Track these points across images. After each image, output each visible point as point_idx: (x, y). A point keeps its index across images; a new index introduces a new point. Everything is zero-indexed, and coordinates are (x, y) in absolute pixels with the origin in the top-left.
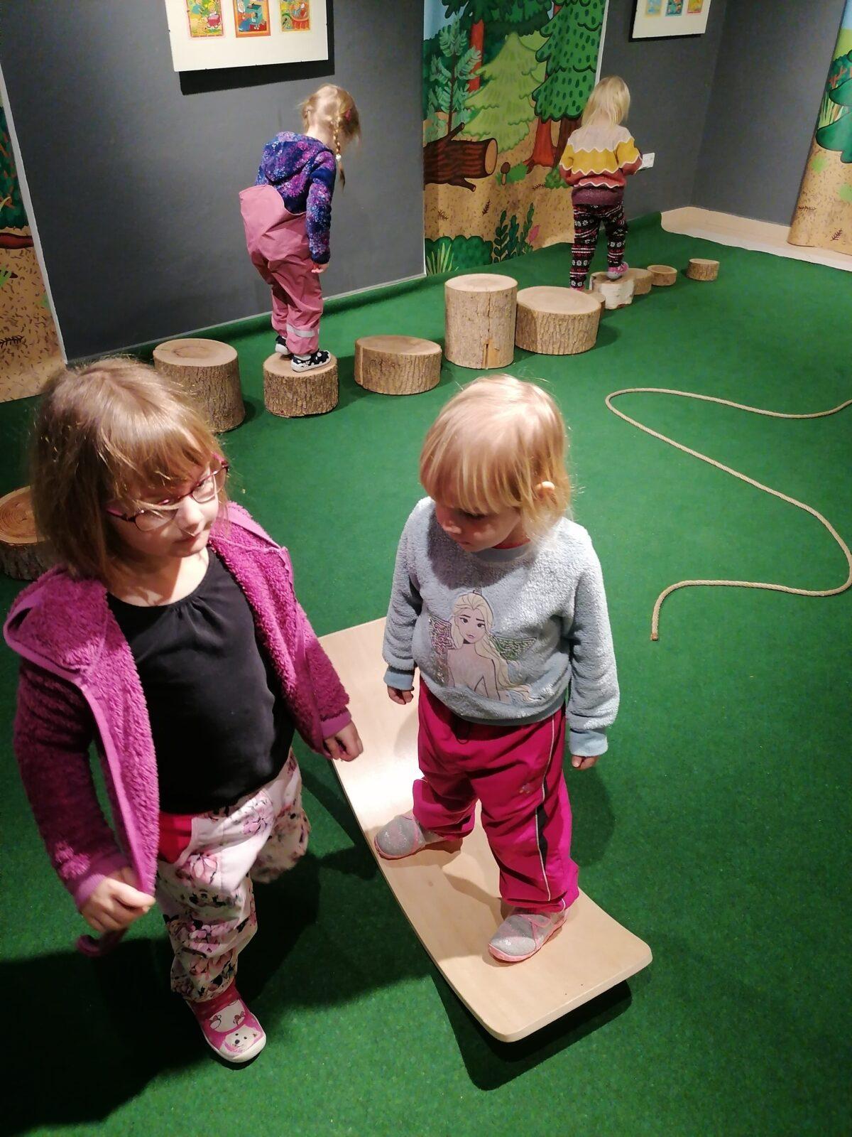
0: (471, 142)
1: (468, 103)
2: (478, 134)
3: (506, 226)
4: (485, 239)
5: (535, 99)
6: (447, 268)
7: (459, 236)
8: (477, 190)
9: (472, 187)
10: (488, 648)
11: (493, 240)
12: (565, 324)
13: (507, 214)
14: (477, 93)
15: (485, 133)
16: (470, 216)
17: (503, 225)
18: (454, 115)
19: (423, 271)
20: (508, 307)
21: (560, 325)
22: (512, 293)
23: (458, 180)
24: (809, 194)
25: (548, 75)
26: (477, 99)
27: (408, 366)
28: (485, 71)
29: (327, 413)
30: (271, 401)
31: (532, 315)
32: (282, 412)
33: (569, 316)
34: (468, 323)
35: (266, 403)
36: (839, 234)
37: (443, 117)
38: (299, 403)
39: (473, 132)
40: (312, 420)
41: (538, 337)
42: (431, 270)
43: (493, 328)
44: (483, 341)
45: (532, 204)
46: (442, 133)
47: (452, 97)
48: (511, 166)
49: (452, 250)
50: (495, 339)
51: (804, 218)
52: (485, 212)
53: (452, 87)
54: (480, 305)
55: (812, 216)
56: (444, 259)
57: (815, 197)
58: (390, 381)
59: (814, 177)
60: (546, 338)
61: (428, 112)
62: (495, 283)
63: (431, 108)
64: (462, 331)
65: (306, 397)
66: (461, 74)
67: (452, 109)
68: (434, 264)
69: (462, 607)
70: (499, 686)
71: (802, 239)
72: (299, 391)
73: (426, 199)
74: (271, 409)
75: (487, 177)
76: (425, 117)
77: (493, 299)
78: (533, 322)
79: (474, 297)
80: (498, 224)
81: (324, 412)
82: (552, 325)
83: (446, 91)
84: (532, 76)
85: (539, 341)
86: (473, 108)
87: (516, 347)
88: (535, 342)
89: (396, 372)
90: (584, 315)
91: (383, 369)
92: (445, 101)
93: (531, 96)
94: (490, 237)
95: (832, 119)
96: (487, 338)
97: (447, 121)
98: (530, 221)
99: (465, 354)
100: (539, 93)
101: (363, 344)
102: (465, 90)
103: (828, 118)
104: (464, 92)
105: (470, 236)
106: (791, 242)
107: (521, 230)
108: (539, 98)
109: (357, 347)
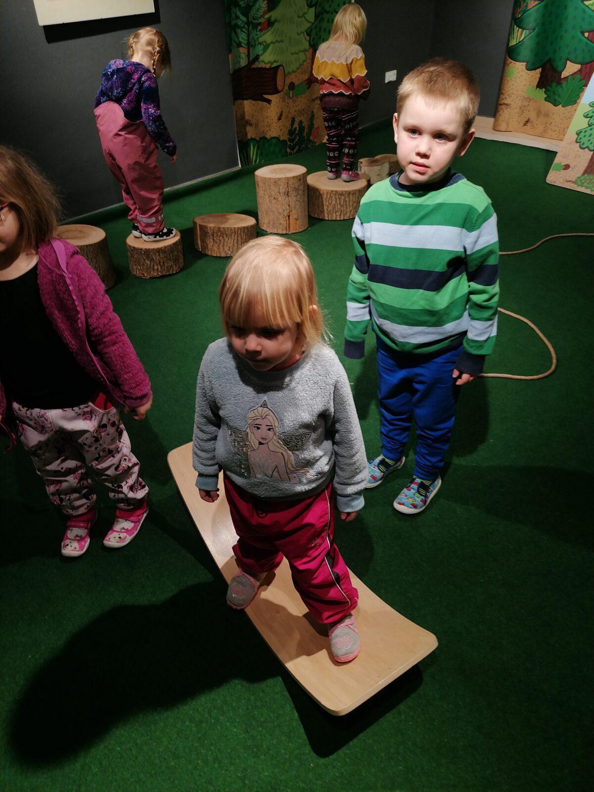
0: (265, 68)
1: (261, 40)
2: (269, 62)
3: (296, 128)
4: (282, 138)
5: (309, 34)
6: (256, 161)
7: (262, 137)
8: (273, 103)
9: (269, 101)
10: (278, 445)
11: (287, 139)
12: (343, 197)
13: (296, 119)
14: (267, 32)
15: (275, 61)
16: (269, 122)
17: (294, 127)
18: (251, 49)
19: (238, 165)
20: (301, 187)
21: (339, 198)
22: (303, 177)
23: (258, 97)
24: (506, 94)
25: (316, 16)
26: (267, 37)
27: (233, 235)
28: (271, 16)
29: (177, 273)
30: (135, 267)
31: (319, 193)
32: (143, 274)
33: (345, 191)
34: (274, 201)
35: (131, 269)
36: (527, 122)
37: (243, 51)
38: (156, 267)
39: (266, 61)
40: (166, 279)
41: (325, 208)
42: (244, 164)
43: (292, 204)
44: (286, 213)
45: (313, 112)
46: (243, 63)
47: (248, 36)
48: (296, 85)
49: (258, 149)
50: (294, 212)
51: (503, 111)
52: (279, 119)
53: (248, 28)
54: (281, 187)
55: (509, 109)
56: (253, 155)
57: (510, 96)
58: (221, 247)
59: (508, 81)
60: (330, 208)
61: (232, 47)
62: (291, 170)
63: (234, 44)
64: (271, 207)
65: (160, 262)
66: (254, 19)
67: (250, 45)
68: (246, 159)
69: (254, 418)
70: (288, 471)
71: (503, 127)
72: (154, 258)
73: (236, 112)
74: (135, 273)
75: (279, 94)
76: (230, 52)
77: (290, 183)
78: (320, 197)
79: (276, 182)
80: (289, 127)
81: (174, 272)
82: (334, 199)
83: (244, 32)
84: (305, 18)
85: (326, 211)
86: (264, 44)
87: (310, 217)
88: (323, 212)
89: (224, 240)
90: (356, 190)
91: (215, 238)
92: (244, 40)
93: (305, 33)
94: (285, 137)
95: (518, 40)
96: (288, 211)
97: (247, 53)
98: (312, 124)
99: (274, 224)
100: (311, 31)
101: (199, 221)
102: (258, 30)
103: (515, 40)
104: (257, 31)
105: (270, 137)
106: (495, 128)
107: (306, 130)
108: (312, 34)
109: (195, 223)
